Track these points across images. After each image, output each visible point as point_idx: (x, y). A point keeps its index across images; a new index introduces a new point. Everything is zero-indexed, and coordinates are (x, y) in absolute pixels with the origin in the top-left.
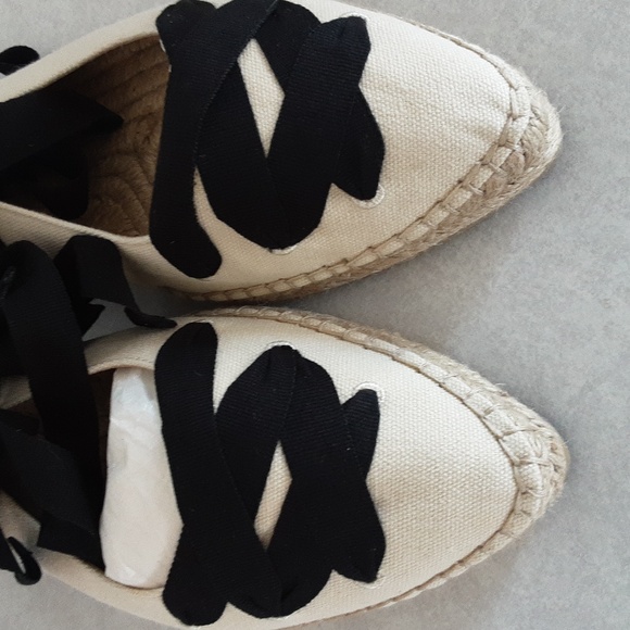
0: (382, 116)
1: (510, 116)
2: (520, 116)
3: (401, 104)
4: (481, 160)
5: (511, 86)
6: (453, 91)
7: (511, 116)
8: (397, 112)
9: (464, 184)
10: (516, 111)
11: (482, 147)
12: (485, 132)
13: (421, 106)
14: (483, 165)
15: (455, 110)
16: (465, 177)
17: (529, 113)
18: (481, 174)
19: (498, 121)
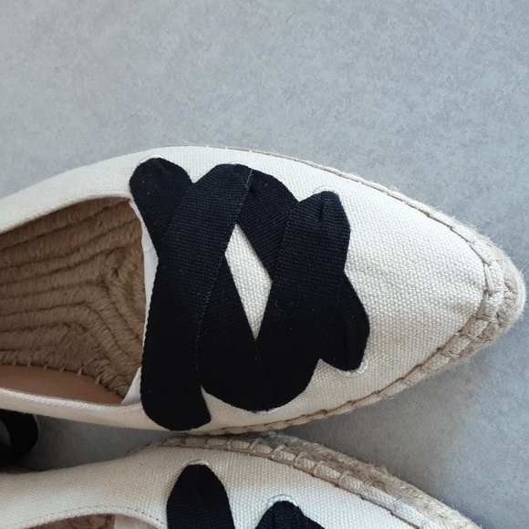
0: (364, 296)
1: (485, 292)
2: (496, 292)
3: (382, 285)
4: (460, 331)
5: (484, 262)
6: (430, 271)
7: (487, 292)
8: (379, 292)
9: (444, 352)
10: (492, 287)
11: (460, 320)
12: (464, 308)
13: (402, 286)
14: (461, 335)
15: (434, 289)
16: (445, 346)
17: (503, 287)
18: (459, 343)
19: (475, 297)
